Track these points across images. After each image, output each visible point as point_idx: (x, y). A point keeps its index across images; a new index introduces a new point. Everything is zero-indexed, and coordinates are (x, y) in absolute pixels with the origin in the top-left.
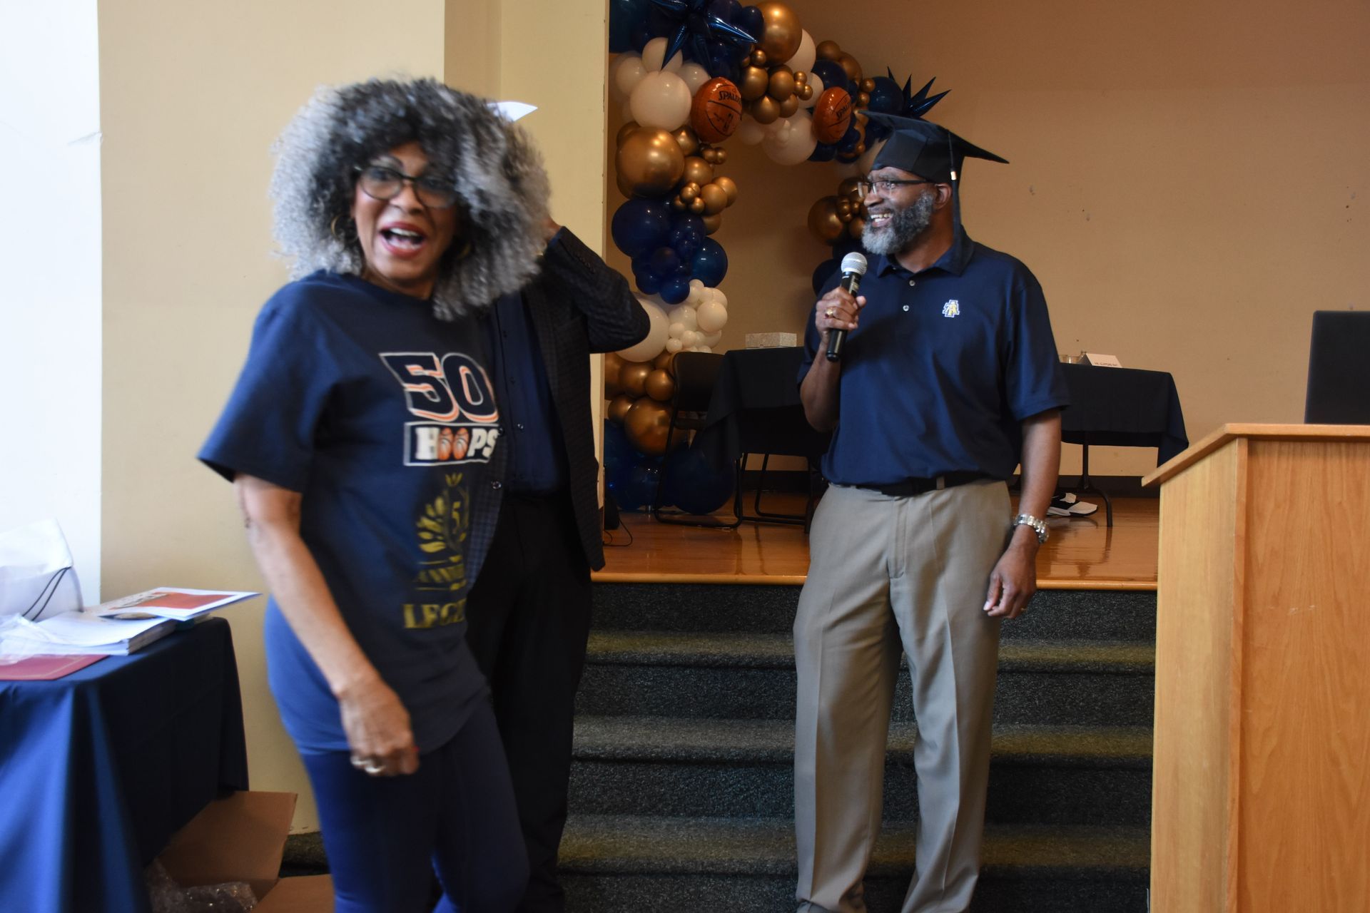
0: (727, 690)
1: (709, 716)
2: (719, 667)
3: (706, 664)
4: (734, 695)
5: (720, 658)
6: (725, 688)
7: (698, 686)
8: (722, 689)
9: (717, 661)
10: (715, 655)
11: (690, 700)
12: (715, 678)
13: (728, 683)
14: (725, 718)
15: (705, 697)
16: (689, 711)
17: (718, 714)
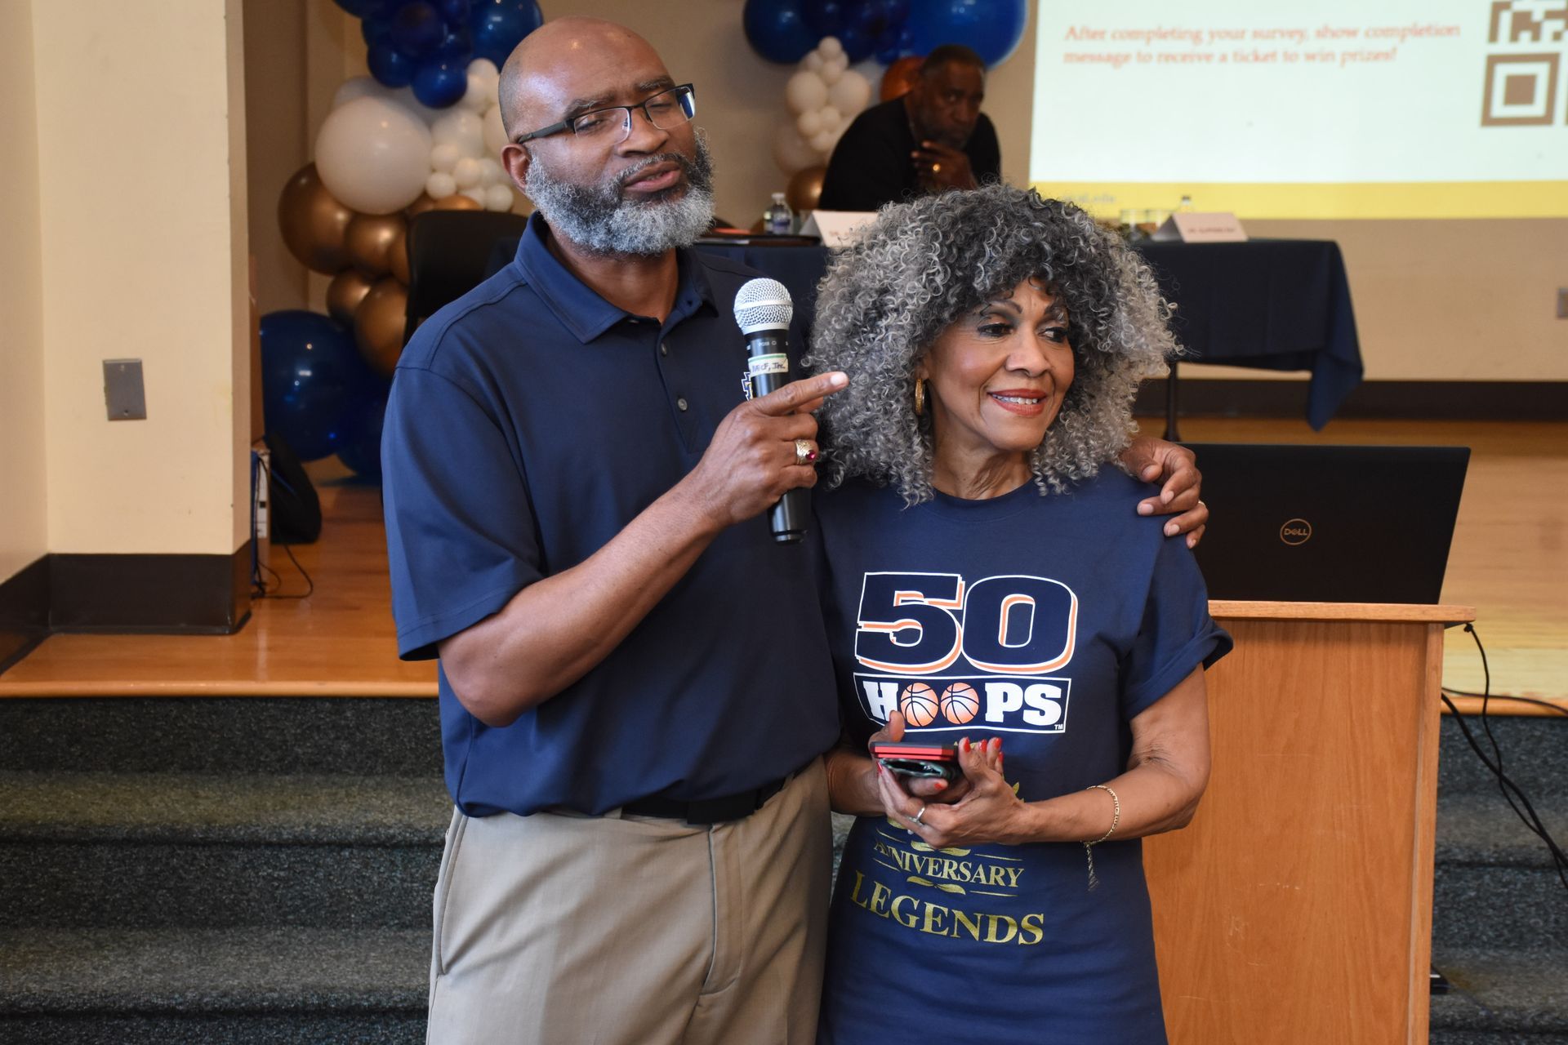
0: (412, 882)
1: (382, 925)
2: (396, 846)
3: (374, 842)
4: (423, 890)
5: (398, 831)
6: (409, 879)
7: (364, 877)
8: (403, 880)
9: (393, 836)
10: (390, 827)
11: (351, 899)
12: (392, 863)
13: (413, 870)
14: (407, 927)
15: (375, 893)
16: (349, 916)
17: (396, 921)
